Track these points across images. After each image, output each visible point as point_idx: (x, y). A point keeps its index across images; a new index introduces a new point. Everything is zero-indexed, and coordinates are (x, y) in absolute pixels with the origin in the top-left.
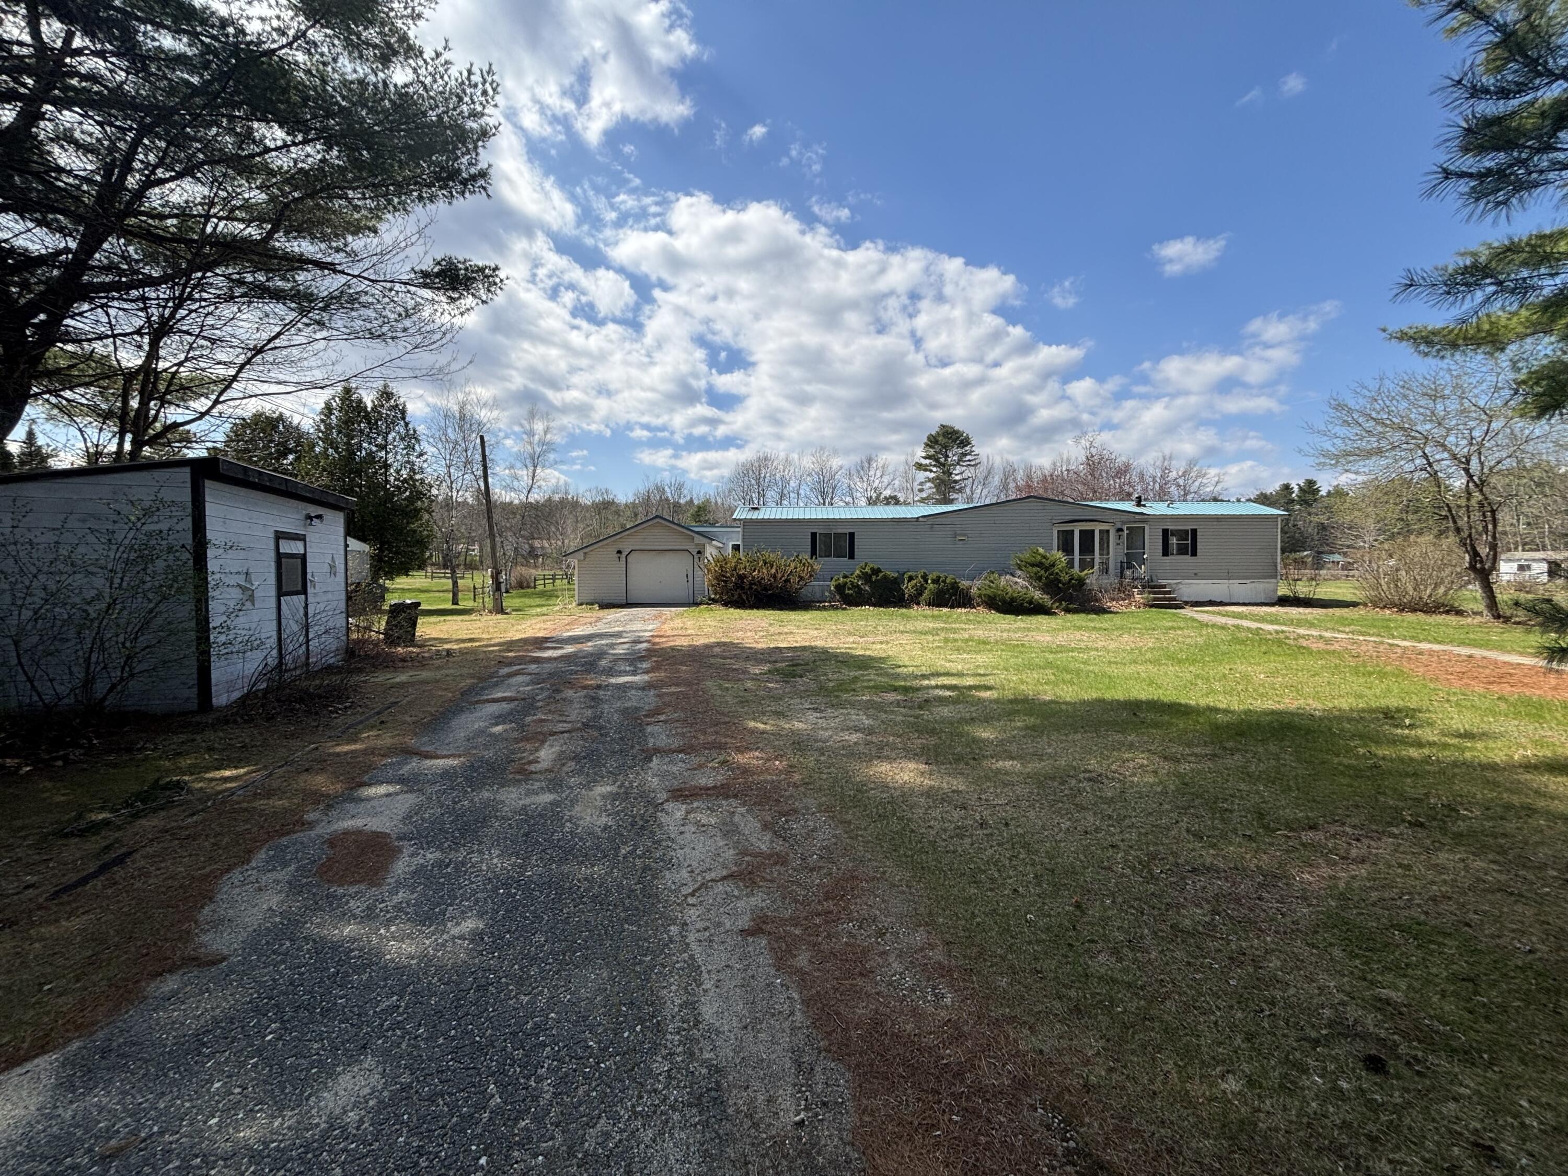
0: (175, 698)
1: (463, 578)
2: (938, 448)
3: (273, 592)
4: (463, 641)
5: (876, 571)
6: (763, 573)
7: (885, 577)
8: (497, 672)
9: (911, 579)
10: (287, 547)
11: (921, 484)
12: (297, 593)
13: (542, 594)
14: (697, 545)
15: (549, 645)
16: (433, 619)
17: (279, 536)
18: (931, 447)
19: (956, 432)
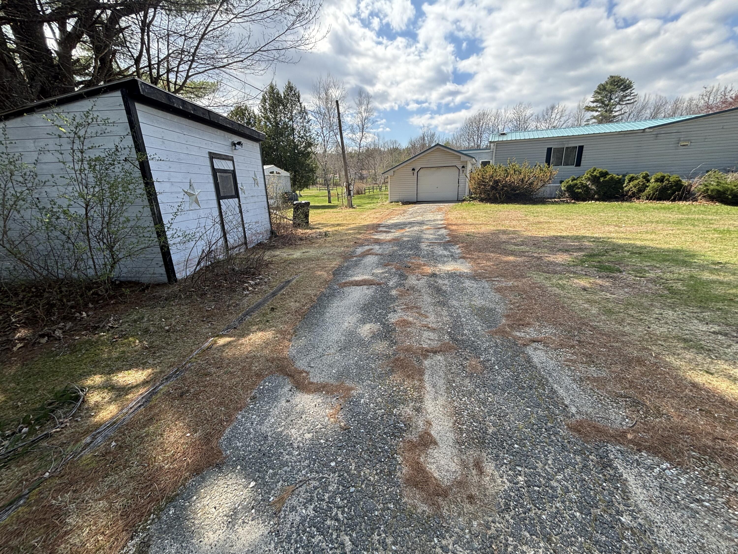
0: (154, 274)
1: (333, 190)
2: (604, 93)
3: (213, 196)
4: (333, 225)
5: (604, 174)
6: (514, 179)
7: (612, 178)
8: (354, 252)
9: (631, 179)
10: (219, 164)
11: (588, 120)
12: (232, 197)
13: (369, 197)
14: (463, 162)
15: (381, 229)
16: (319, 211)
17: (212, 156)
18: (599, 93)
19: (622, 80)
